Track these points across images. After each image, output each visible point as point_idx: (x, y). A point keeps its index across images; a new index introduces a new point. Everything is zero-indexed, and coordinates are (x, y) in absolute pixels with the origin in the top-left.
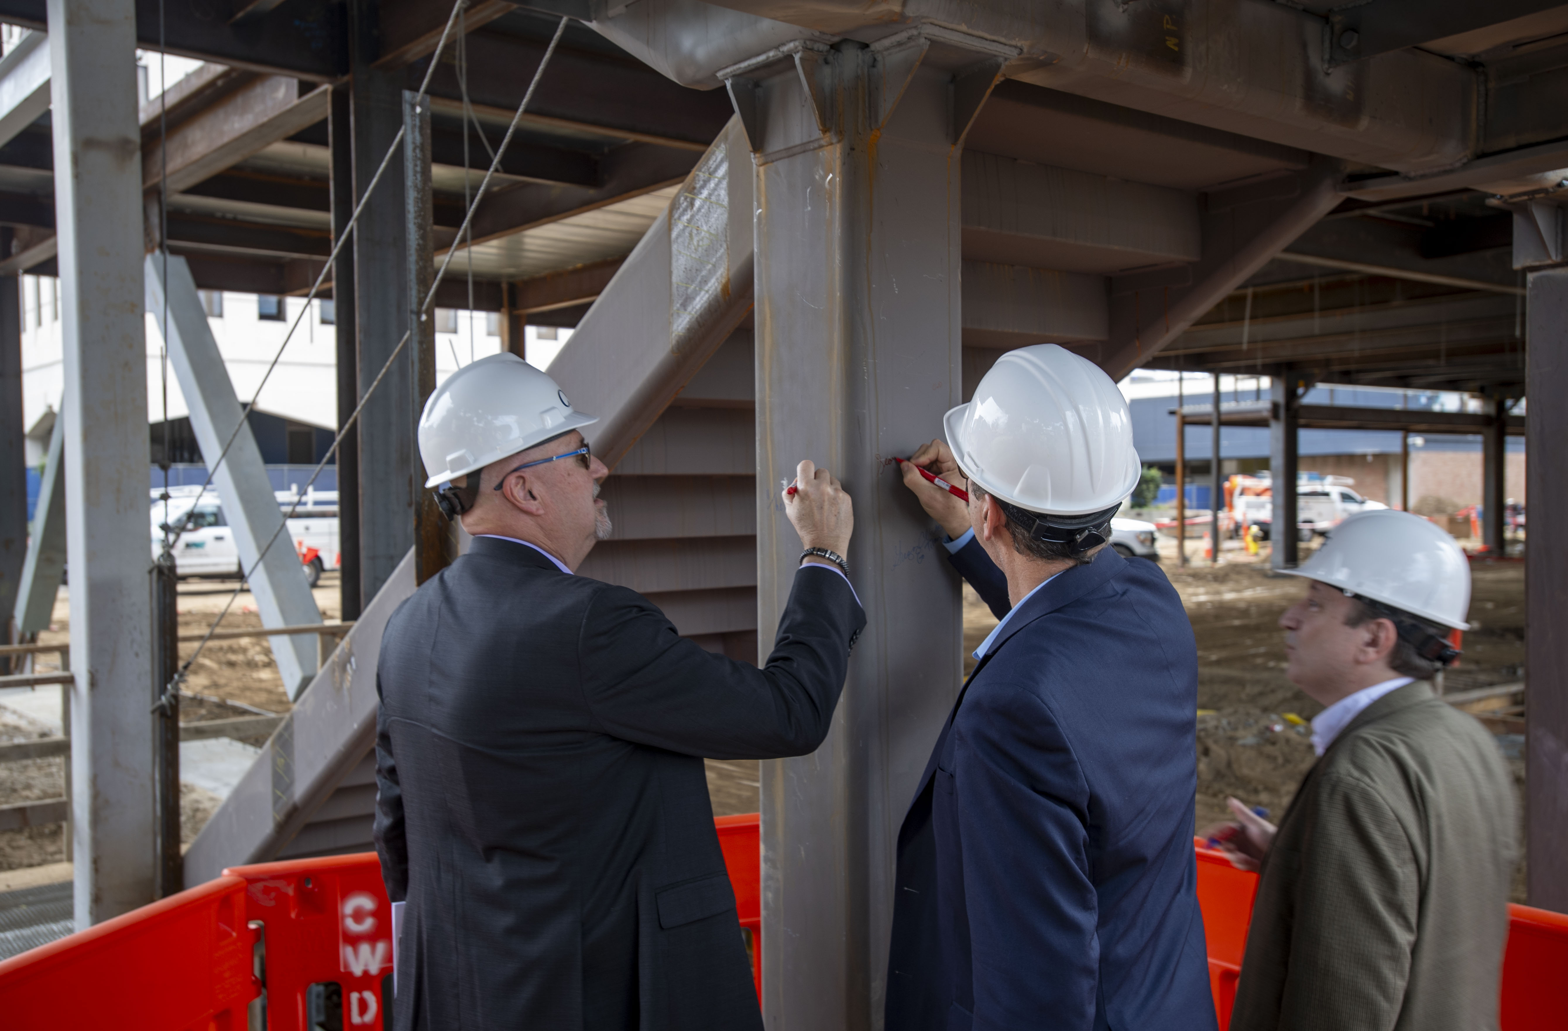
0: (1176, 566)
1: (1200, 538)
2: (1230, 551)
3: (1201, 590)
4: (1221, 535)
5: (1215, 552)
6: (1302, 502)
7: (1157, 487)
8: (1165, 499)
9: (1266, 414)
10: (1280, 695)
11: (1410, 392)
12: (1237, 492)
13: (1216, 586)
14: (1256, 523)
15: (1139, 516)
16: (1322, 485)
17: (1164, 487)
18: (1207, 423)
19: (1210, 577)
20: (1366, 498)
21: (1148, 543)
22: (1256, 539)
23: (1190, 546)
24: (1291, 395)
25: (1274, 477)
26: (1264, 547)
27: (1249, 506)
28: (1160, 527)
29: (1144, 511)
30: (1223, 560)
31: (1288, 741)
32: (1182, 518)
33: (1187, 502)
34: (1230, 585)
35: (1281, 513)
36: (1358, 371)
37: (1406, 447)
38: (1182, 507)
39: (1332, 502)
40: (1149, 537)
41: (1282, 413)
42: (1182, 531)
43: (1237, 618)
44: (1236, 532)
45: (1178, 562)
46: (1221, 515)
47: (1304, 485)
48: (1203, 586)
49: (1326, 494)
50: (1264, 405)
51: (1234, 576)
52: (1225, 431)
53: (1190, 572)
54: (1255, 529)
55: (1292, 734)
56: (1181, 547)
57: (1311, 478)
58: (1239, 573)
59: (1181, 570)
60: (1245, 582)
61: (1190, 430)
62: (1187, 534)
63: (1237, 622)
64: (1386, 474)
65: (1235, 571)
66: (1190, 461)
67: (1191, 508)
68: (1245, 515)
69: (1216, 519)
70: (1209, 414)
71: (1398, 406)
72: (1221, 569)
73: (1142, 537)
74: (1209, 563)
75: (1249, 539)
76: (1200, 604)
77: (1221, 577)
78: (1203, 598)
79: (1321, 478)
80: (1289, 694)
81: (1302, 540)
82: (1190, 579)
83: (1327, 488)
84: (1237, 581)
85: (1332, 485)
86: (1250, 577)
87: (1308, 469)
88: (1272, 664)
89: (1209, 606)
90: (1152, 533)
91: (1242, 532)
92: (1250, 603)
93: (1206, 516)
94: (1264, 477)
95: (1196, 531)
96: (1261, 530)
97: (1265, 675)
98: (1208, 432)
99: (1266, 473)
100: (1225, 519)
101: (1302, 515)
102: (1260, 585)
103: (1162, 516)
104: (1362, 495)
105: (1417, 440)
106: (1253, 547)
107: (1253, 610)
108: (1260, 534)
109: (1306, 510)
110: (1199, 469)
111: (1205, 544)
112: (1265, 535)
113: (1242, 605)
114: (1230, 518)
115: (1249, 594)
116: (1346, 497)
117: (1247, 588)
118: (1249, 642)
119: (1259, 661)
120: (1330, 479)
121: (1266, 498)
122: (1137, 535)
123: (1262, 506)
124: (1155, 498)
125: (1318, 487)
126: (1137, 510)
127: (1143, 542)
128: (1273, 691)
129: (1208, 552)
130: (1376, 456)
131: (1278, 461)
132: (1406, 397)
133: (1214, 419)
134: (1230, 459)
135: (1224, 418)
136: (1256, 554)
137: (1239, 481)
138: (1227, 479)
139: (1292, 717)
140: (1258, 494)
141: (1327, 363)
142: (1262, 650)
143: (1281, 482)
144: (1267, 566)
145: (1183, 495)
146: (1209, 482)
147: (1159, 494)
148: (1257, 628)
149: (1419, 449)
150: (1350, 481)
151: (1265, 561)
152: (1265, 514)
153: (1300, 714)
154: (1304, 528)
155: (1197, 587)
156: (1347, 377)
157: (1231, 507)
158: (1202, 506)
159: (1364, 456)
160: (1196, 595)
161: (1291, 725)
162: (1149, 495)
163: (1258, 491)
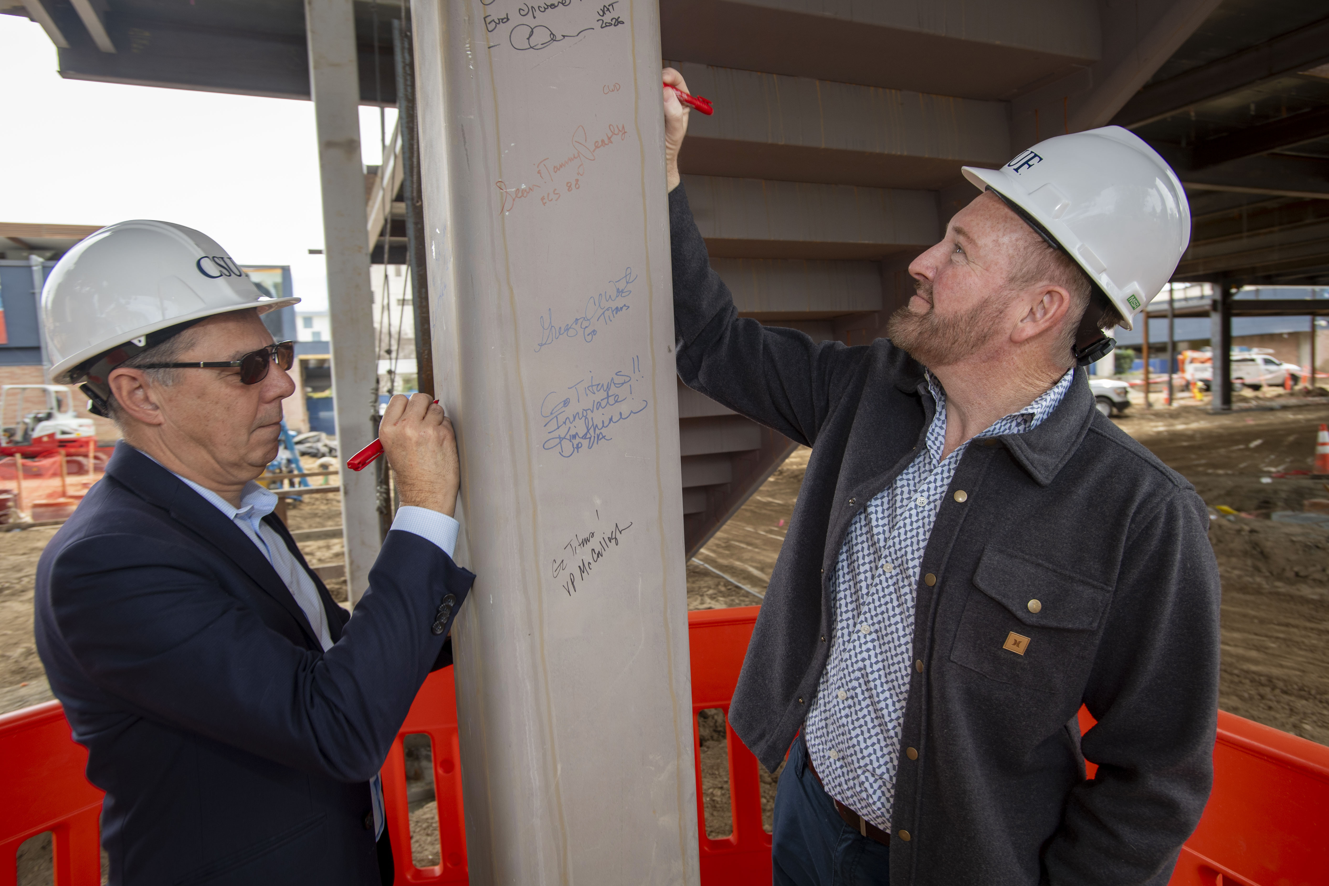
0: (1143, 409)
1: (1160, 392)
2: (1182, 398)
3: (1160, 424)
4: (1175, 389)
5: (1170, 400)
6: (1234, 366)
7: (1132, 361)
8: (1137, 368)
9: (1207, 308)
10: (1215, 493)
11: (1317, 288)
12: (1187, 361)
13: (1172, 421)
14: (1201, 380)
15: (1119, 379)
16: (1250, 355)
17: (1137, 361)
18: (1164, 316)
19: (1167, 415)
20: (1282, 362)
21: (1123, 395)
22: (1201, 390)
23: (1153, 397)
24: (1226, 294)
25: (1214, 350)
26: (1206, 396)
27: (1197, 370)
28: (1133, 386)
29: (1123, 376)
30: (1176, 404)
31: (1220, 527)
32: (1147, 379)
33: (1151, 369)
34: (1182, 420)
35: (1219, 372)
36: (1278, 275)
37: (1314, 327)
38: (1147, 373)
39: (1257, 365)
40: (1123, 390)
41: (1220, 307)
42: (1148, 387)
43: (1185, 441)
44: (1187, 387)
45: (1144, 407)
46: (1175, 376)
47: (1236, 354)
48: (1162, 421)
49: (1253, 360)
50: (1207, 302)
51: (1185, 414)
52: (1178, 321)
53: (1152, 412)
54: (1200, 384)
55: (1224, 522)
56: (1147, 398)
57: (1241, 350)
58: (1188, 412)
59: (1147, 412)
60: (1193, 418)
61: (1152, 322)
62: (1151, 389)
63: (1185, 444)
64: (1298, 346)
65: (1186, 411)
66: (1154, 344)
67: (1155, 373)
68: (1193, 375)
69: (1171, 379)
70: (1165, 310)
71: (1308, 298)
72: (1175, 410)
73: (1119, 391)
74: (1167, 407)
75: (1196, 391)
76: (1159, 433)
77: (1174, 415)
78: (1161, 429)
79: (1249, 350)
80: (1222, 492)
81: (1234, 391)
82: (1152, 417)
83: (1254, 357)
84: (1186, 418)
85: (1257, 354)
86: (1196, 415)
87: (1239, 344)
88: (1210, 471)
89: (1165, 434)
90: (1125, 388)
91: (1191, 387)
92: (1196, 431)
93: (1165, 377)
94: (1207, 351)
95: (1158, 387)
96: (1205, 385)
97: (1204, 479)
98: (1164, 323)
99: (1208, 348)
100: (1177, 379)
101: (1234, 374)
102: (1203, 419)
103: (1135, 379)
104: (1279, 360)
105: (1321, 322)
106: (1199, 396)
107: (1198, 436)
108: (1204, 387)
109: (1237, 372)
110: (1159, 349)
111: (1164, 395)
112: (1207, 387)
113: (1190, 433)
114: (1183, 378)
115: (1194, 426)
116: (1267, 362)
117: (1194, 421)
118: (1193, 456)
119: (1200, 469)
120: (1255, 350)
121: (1208, 365)
122: (1115, 390)
123: (1205, 370)
124: (1130, 368)
125: (1246, 355)
126: (1118, 376)
127: (1119, 394)
128: (1210, 490)
129: (1166, 399)
130: (1290, 334)
131: (1217, 339)
132: (1314, 292)
133: (1169, 314)
134: (1183, 341)
135: (1177, 312)
136: (1201, 400)
137: (1189, 354)
138: (1180, 353)
139: (1225, 508)
140: (1203, 362)
141: (1253, 270)
142: (1203, 461)
143: (1219, 352)
144: (1209, 407)
145: (1147, 365)
146: (1166, 356)
147: (1133, 365)
148: (1200, 447)
149: (1323, 328)
150: (1271, 351)
151: (1207, 404)
152: (1208, 374)
153: (1231, 506)
154: (1237, 384)
155: (1157, 421)
156: (1268, 280)
157: (1183, 371)
158: (1163, 371)
159: (1280, 335)
160: (1156, 427)
161: (1223, 515)
162: (1126, 366)
163: (1202, 360)
